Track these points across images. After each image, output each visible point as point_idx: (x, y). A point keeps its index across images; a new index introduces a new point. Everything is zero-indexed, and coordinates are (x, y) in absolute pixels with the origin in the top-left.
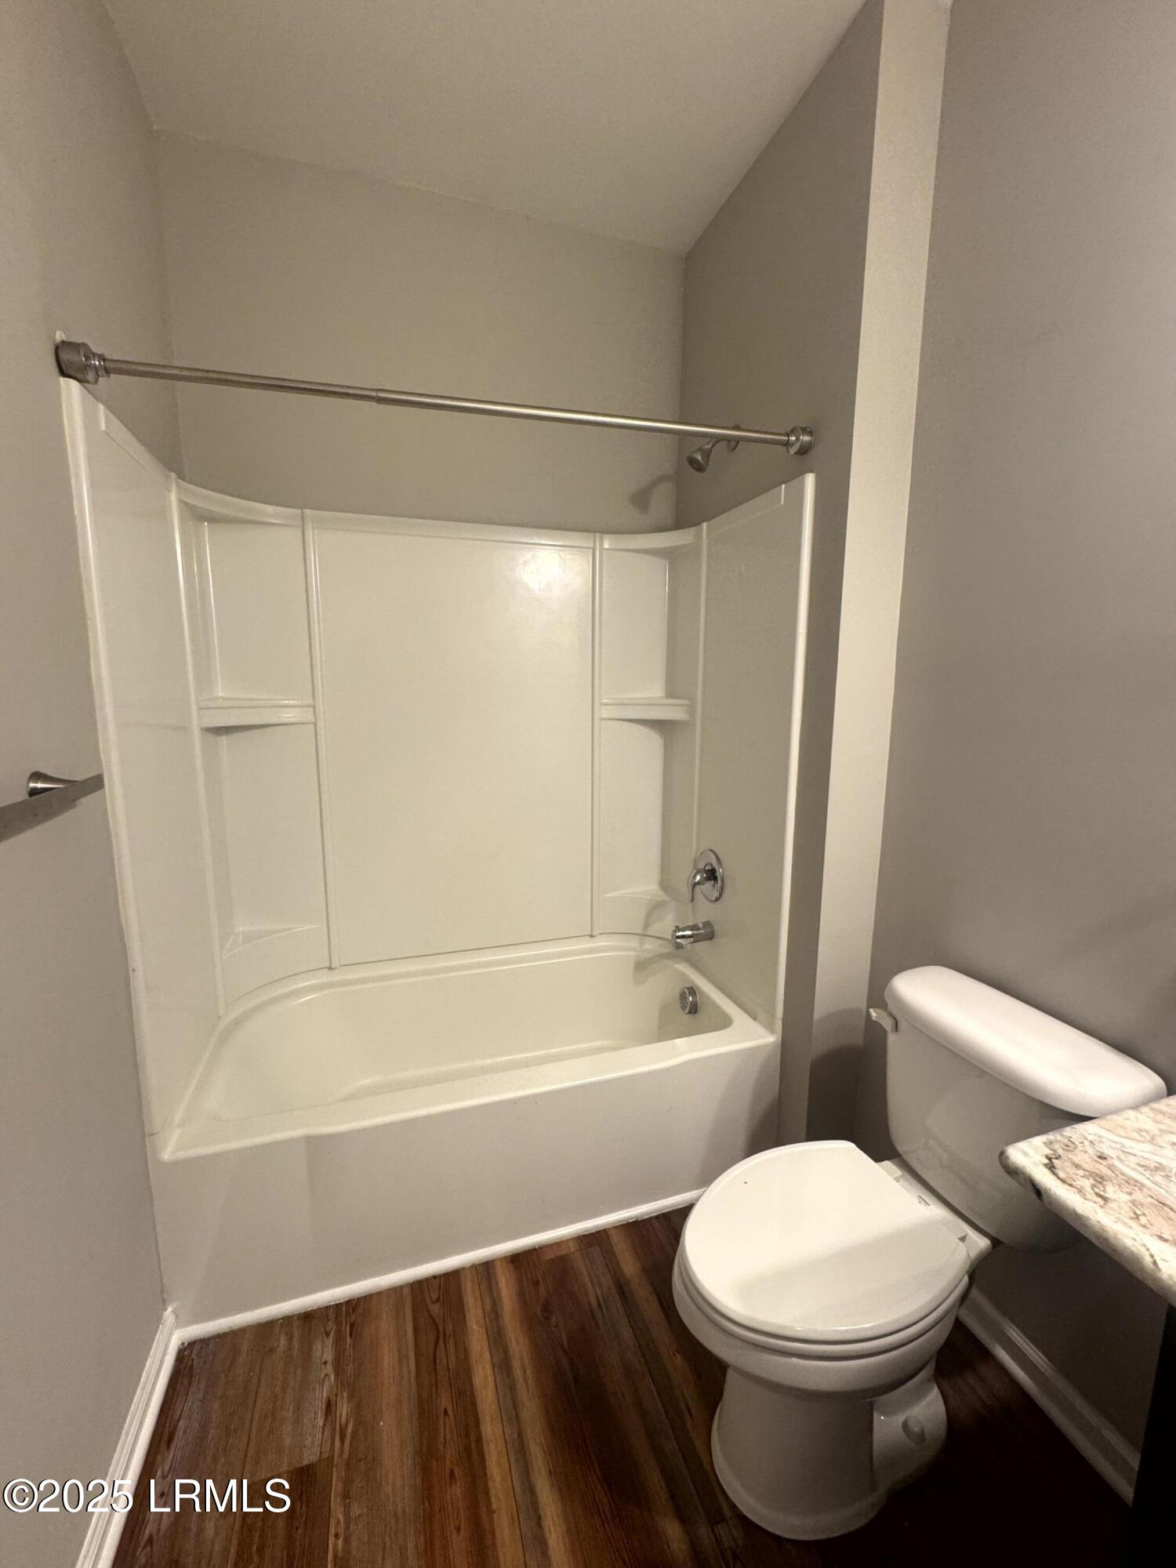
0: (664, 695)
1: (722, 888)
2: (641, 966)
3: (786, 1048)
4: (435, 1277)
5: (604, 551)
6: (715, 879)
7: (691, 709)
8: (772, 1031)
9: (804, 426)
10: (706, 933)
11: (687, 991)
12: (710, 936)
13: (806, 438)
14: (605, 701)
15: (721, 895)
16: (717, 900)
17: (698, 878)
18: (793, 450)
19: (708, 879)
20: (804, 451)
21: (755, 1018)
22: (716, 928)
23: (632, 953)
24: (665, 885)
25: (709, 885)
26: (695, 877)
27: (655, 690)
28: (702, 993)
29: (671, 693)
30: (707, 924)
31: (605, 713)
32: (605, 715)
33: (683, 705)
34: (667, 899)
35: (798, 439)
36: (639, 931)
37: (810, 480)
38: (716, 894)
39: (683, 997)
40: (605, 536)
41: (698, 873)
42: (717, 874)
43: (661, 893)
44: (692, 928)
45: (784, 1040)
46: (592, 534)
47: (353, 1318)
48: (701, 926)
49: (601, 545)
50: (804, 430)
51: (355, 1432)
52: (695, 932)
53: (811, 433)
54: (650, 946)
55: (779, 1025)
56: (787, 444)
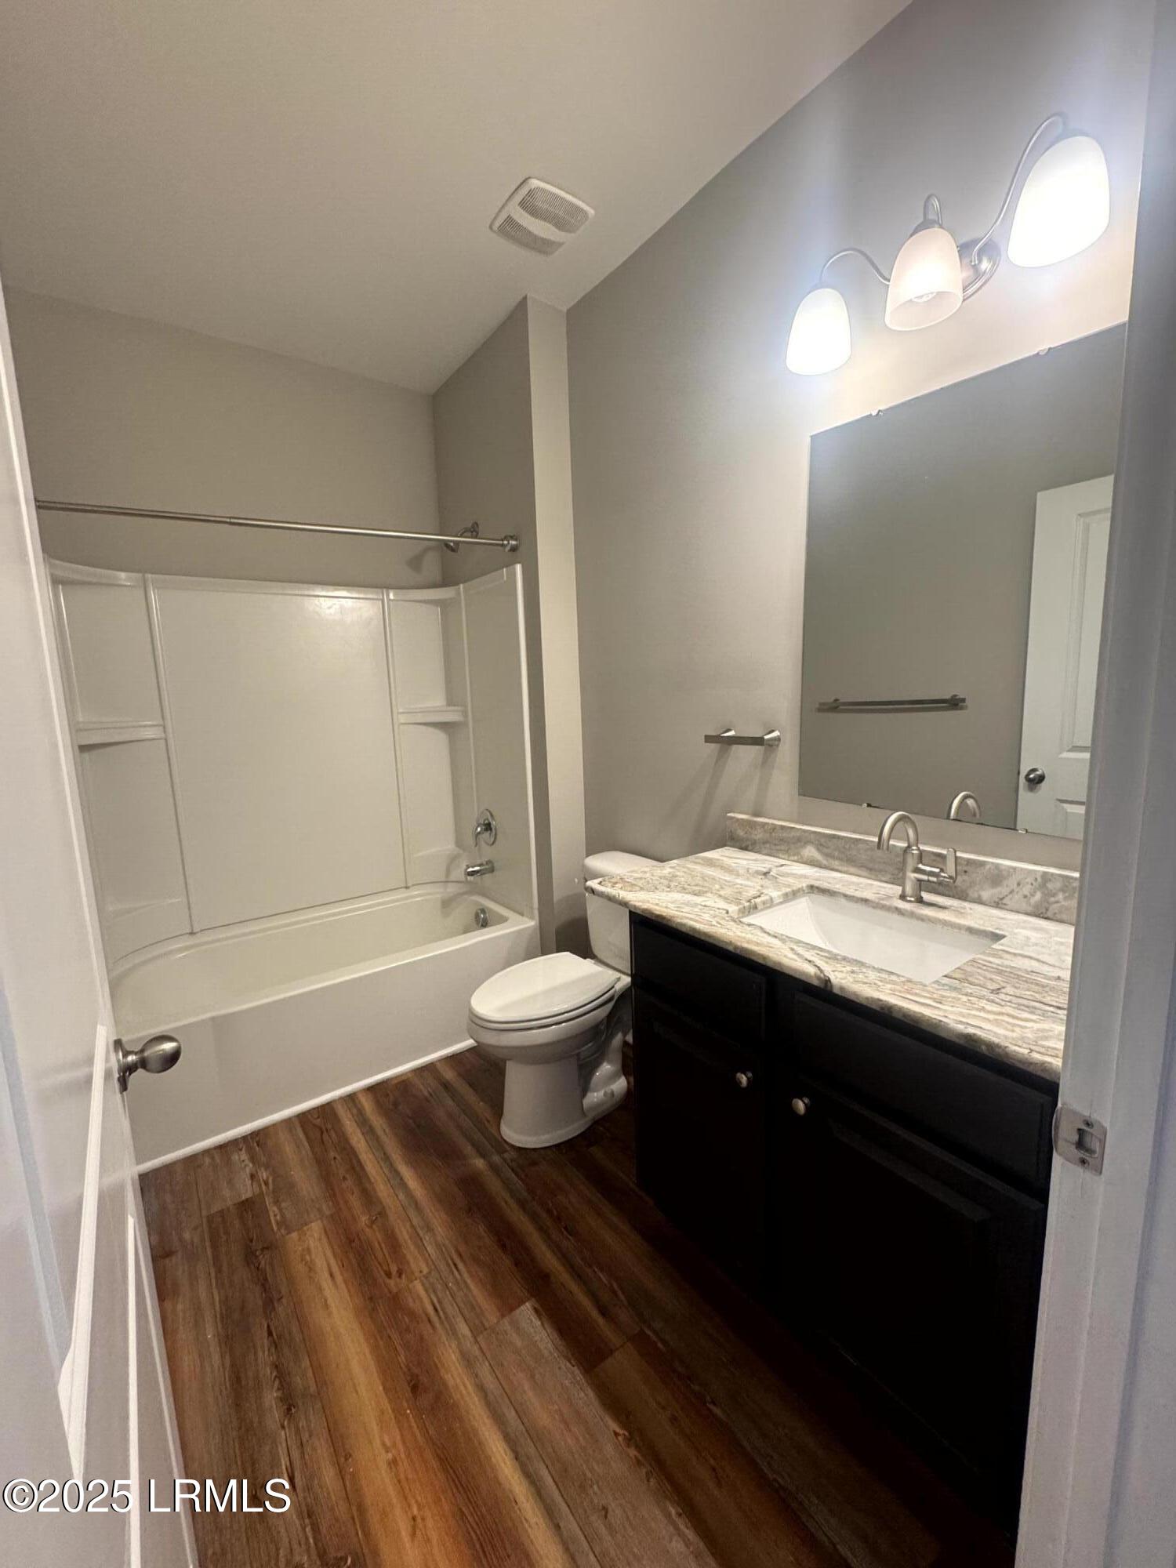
0: (445, 703)
1: (496, 834)
2: (446, 904)
3: (542, 927)
4: (314, 1109)
5: (391, 603)
6: (491, 829)
7: (465, 713)
8: (532, 918)
9: (512, 535)
10: (489, 868)
11: (479, 911)
12: (492, 870)
13: (514, 542)
14: (401, 711)
15: (495, 838)
16: (493, 843)
17: (479, 829)
18: (508, 548)
19: (486, 830)
20: (514, 549)
21: (522, 914)
22: (495, 865)
23: (439, 896)
24: (459, 843)
25: (487, 834)
26: (476, 829)
27: (439, 701)
28: (491, 910)
29: (450, 702)
30: (489, 862)
31: (402, 719)
32: (402, 721)
33: (457, 711)
34: (461, 852)
35: (509, 543)
36: (443, 879)
37: (518, 567)
38: (492, 840)
39: (477, 916)
40: (390, 590)
41: (478, 826)
42: (492, 826)
43: (457, 849)
44: (479, 865)
45: (540, 923)
46: (379, 590)
47: (257, 1139)
48: (485, 863)
49: (388, 595)
50: (512, 538)
51: (274, 1181)
52: (482, 868)
53: (516, 540)
54: (452, 889)
55: (536, 912)
56: (503, 545)
